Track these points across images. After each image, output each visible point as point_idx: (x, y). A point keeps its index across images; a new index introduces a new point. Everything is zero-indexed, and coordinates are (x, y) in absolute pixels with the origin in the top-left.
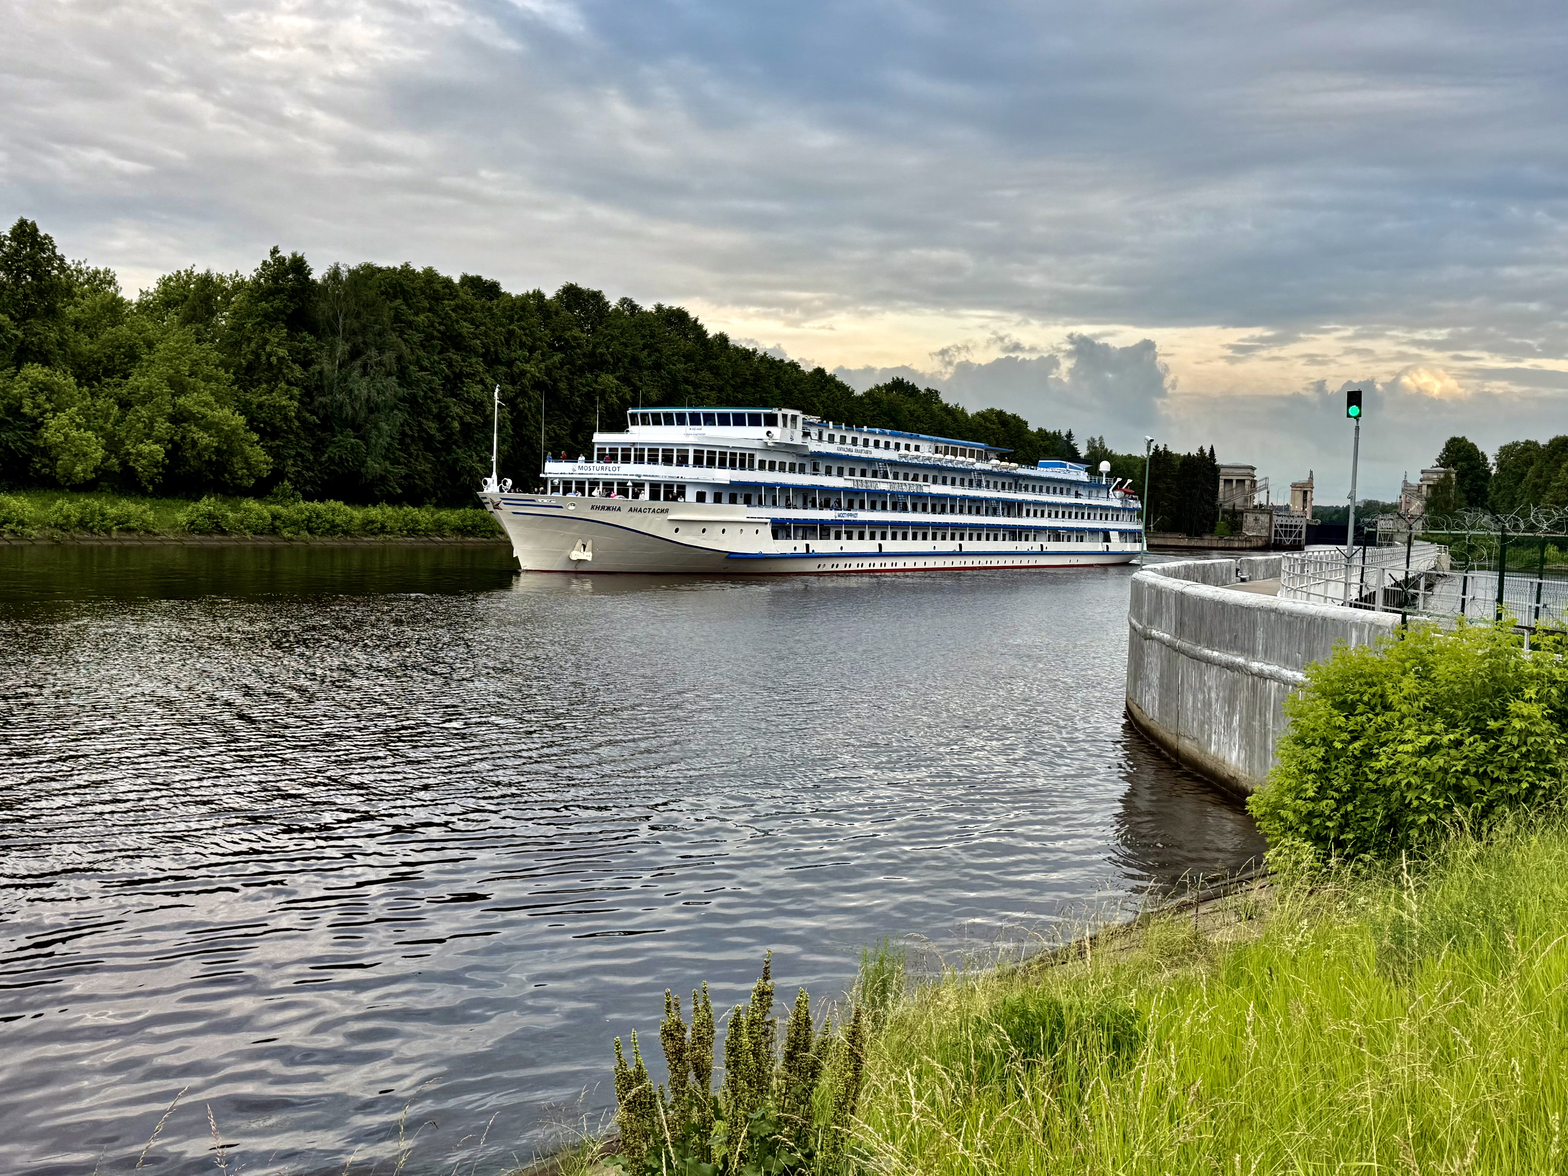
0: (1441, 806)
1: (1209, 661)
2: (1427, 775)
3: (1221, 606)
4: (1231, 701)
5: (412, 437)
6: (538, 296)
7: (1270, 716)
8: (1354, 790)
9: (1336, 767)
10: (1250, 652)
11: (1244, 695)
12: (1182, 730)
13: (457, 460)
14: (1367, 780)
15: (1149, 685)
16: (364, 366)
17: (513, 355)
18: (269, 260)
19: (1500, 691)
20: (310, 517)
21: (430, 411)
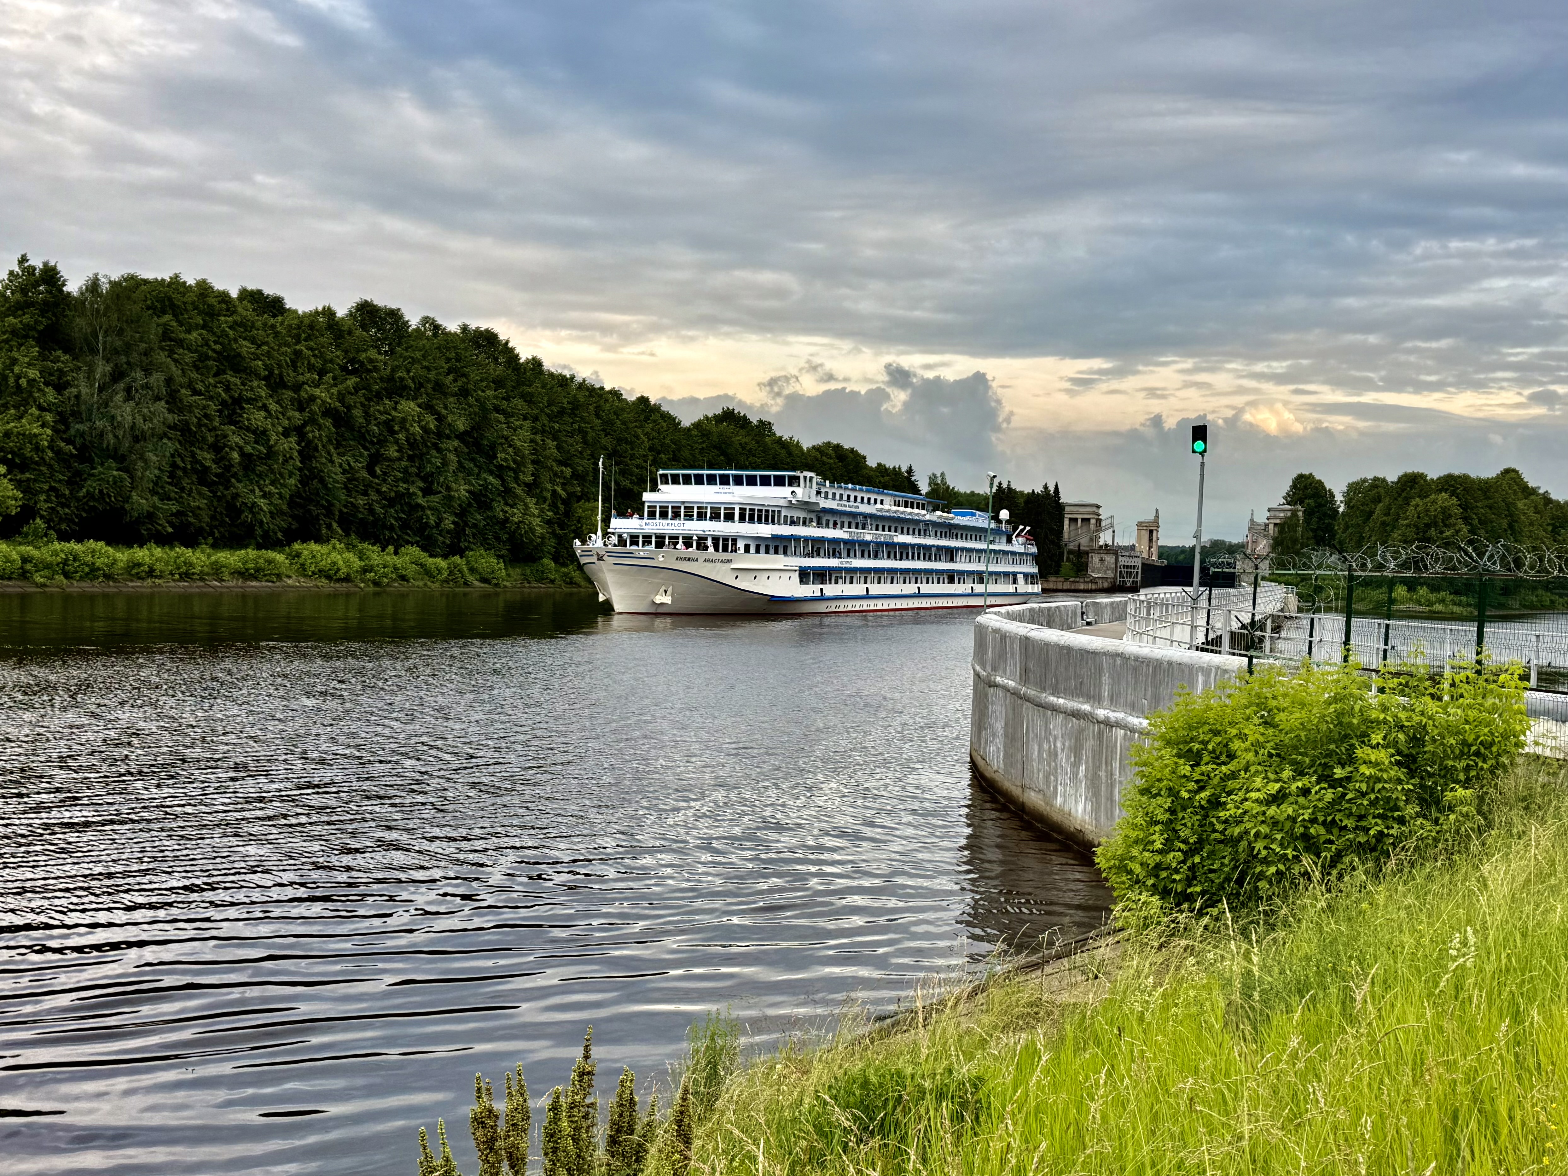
0: (1290, 857)
1: (1055, 709)
2: (1275, 824)
3: (1066, 651)
4: (1076, 750)
5: (184, 470)
6: (329, 313)
7: (1116, 765)
8: (1201, 842)
9: (1183, 818)
10: (1095, 698)
11: (1090, 744)
12: (1027, 782)
13: (236, 496)
14: (1215, 831)
15: (994, 735)
16: (128, 390)
17: (301, 378)
18: (17, 269)
19: (1346, 736)
20: (67, 560)
21: (204, 439)
